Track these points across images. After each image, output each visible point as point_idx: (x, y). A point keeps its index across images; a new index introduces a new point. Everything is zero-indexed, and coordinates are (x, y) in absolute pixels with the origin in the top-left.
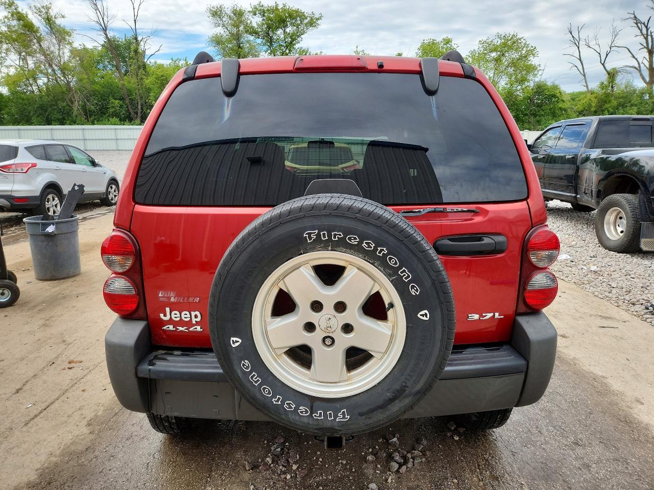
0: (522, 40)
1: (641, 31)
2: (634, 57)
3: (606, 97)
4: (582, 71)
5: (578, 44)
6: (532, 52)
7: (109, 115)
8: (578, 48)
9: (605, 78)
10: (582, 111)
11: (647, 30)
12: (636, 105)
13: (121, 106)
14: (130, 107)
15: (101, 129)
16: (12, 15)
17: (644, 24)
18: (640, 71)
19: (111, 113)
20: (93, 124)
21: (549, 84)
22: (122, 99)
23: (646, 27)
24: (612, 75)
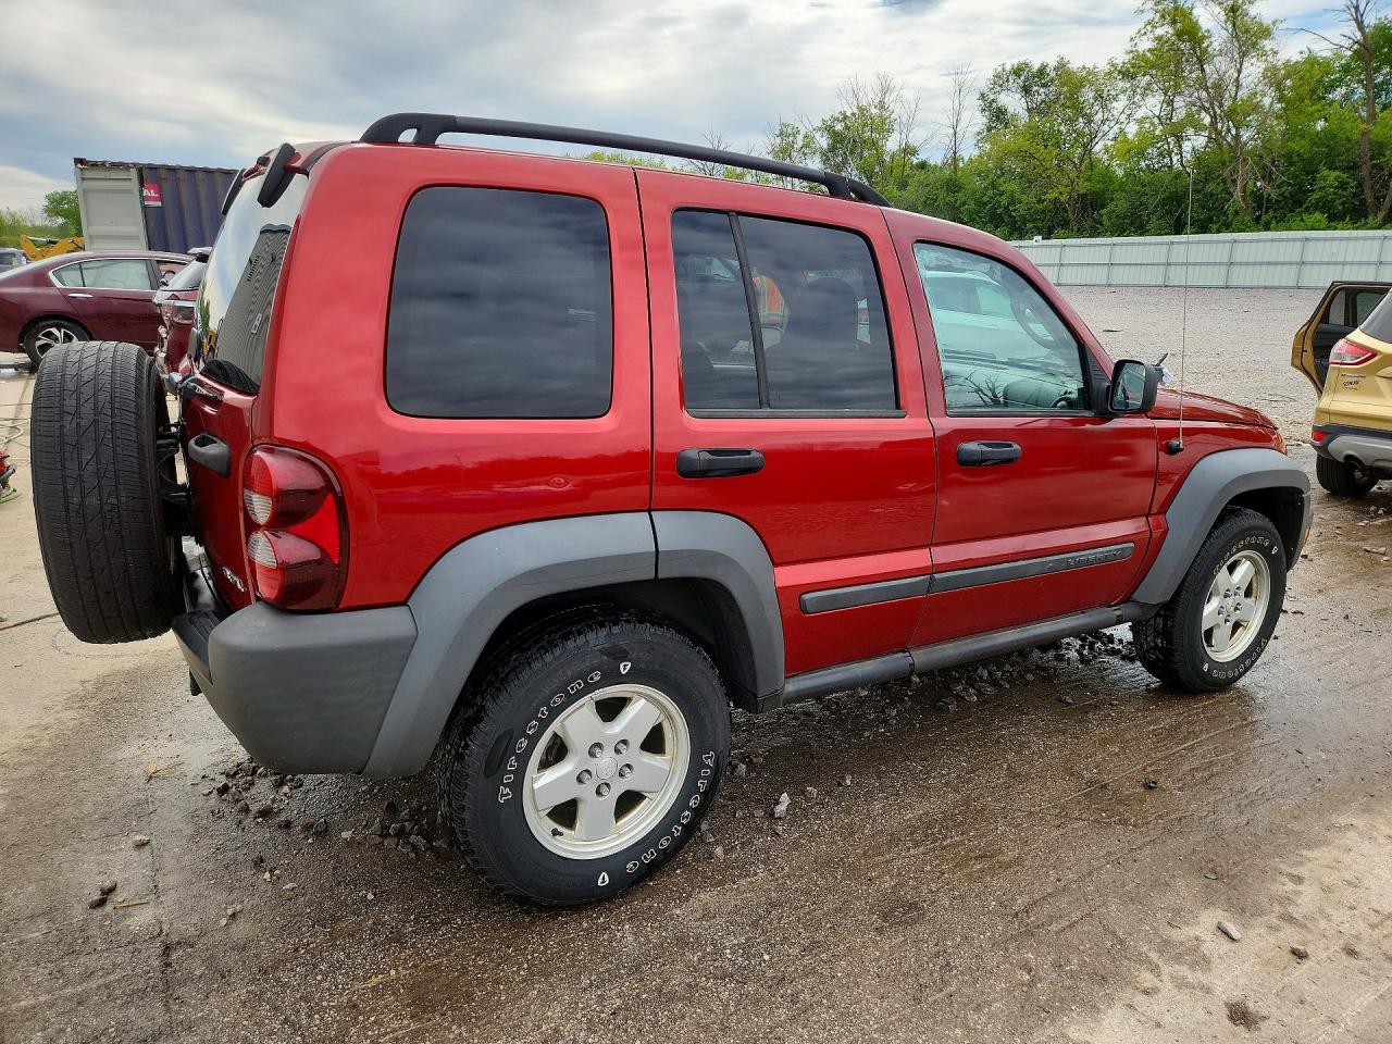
7: (1307, 208)
13: (1343, 185)
14: (1367, 184)
15: (1272, 240)
16: (1163, 17)
19: (1313, 201)
20: (1267, 228)
22: (1352, 167)
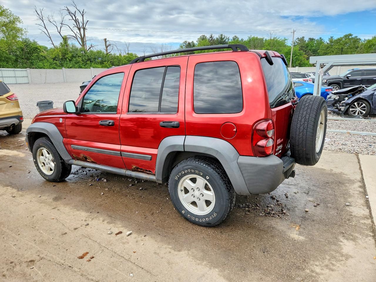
0: (8, 11)
1: (72, 17)
2: (72, 31)
3: (65, 51)
4: (48, 35)
5: (42, 19)
6: (17, 19)
8: (43, 21)
9: (62, 41)
10: (55, 58)
11: (75, 18)
12: (80, 57)
17: (73, 14)
18: (77, 39)
21: (31, 40)
23: (75, 16)
24: (65, 39)
